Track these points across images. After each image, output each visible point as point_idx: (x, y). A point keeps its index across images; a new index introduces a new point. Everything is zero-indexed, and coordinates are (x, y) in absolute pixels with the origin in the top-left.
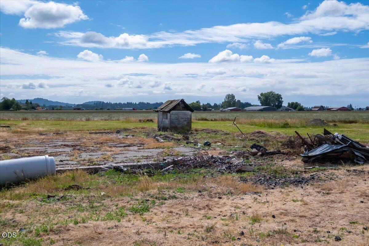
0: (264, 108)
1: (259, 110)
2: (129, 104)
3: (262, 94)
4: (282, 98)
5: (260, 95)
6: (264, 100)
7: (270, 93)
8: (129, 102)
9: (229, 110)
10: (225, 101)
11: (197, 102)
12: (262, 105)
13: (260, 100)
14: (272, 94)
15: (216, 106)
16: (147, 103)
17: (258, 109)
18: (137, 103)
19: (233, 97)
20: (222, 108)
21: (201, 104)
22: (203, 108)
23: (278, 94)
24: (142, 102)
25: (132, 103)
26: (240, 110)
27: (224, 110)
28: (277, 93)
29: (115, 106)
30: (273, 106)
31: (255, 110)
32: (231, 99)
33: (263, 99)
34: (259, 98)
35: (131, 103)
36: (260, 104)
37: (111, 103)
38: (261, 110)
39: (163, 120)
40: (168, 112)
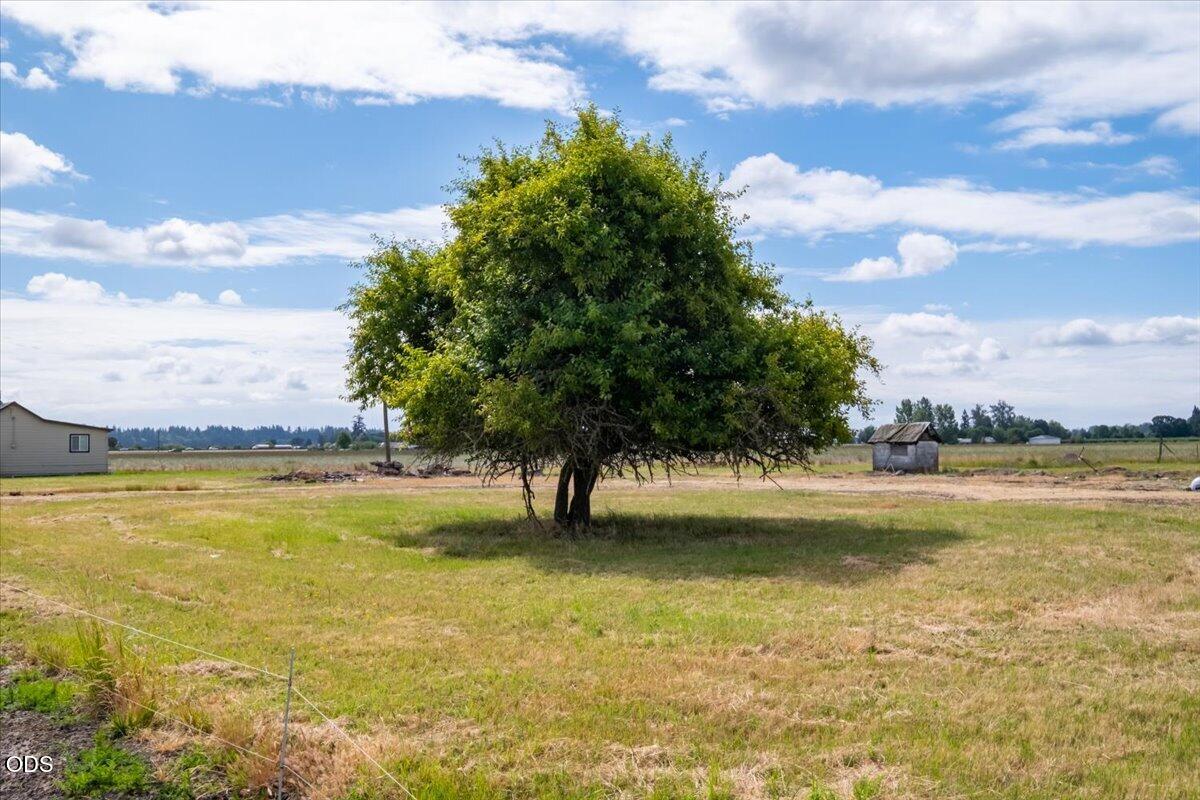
2: (178, 432)
8: (175, 426)
16: (234, 428)
18: (203, 429)
24: (216, 425)
25: (187, 428)
29: (133, 438)
35: (183, 428)
37: (119, 430)
39: (893, 457)
40: (911, 444)
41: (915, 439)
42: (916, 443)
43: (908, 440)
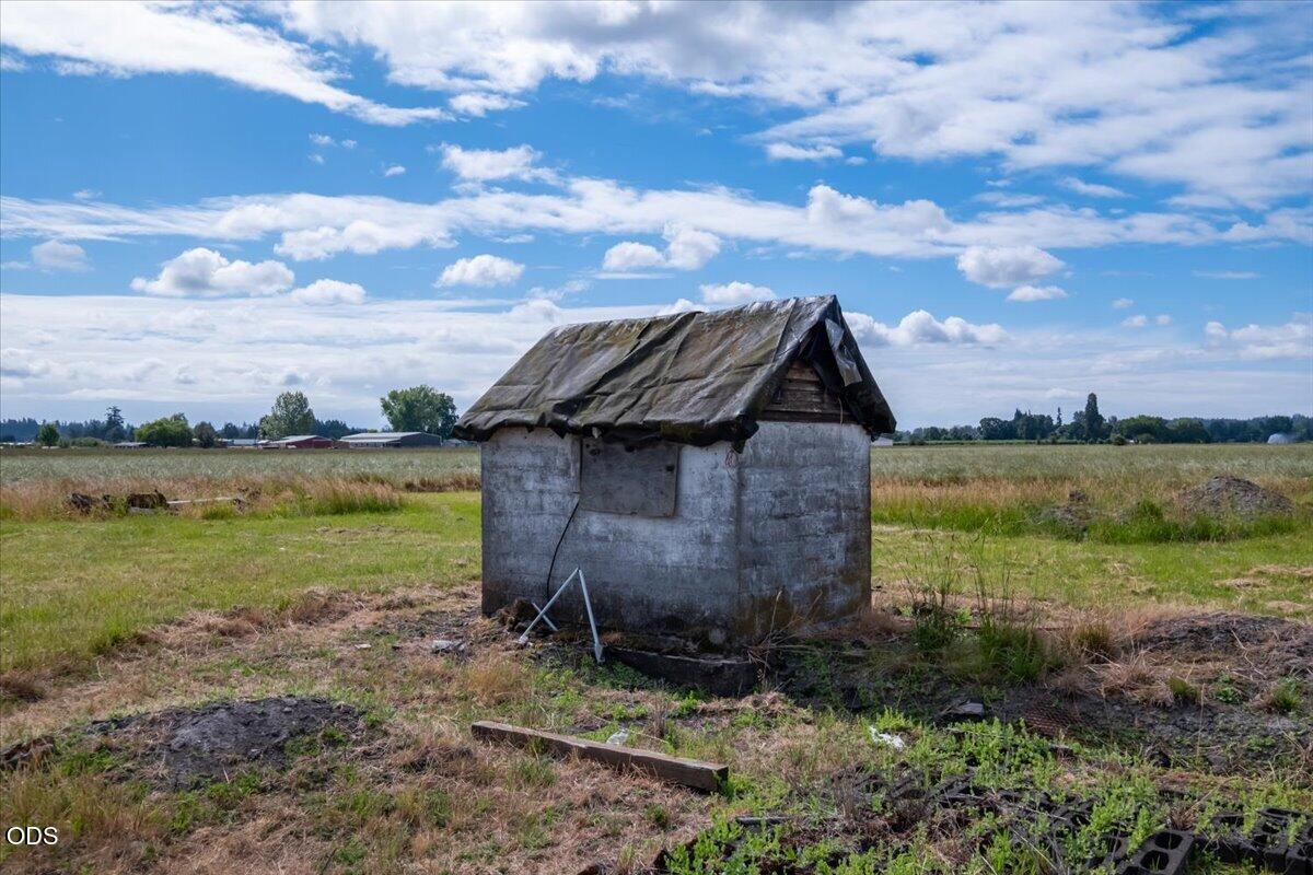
0: (403, 438)
1: (388, 445)
3: (394, 396)
4: (454, 408)
5: (387, 398)
6: (401, 413)
7: (420, 393)
9: (293, 444)
10: (275, 415)
11: (177, 418)
12: (396, 430)
13: (391, 414)
14: (426, 395)
15: (231, 431)
17: (385, 441)
19: (301, 401)
20: (264, 439)
21: (192, 425)
22: (200, 437)
23: (443, 395)
26: (327, 445)
27: (274, 443)
28: (439, 393)
30: (429, 431)
31: (375, 445)
32: (295, 410)
33: (400, 410)
34: (386, 406)
36: (391, 426)
38: (397, 445)
39: (595, 524)
40: (704, 436)
41: (735, 408)
42: (735, 433)
43: (682, 417)
